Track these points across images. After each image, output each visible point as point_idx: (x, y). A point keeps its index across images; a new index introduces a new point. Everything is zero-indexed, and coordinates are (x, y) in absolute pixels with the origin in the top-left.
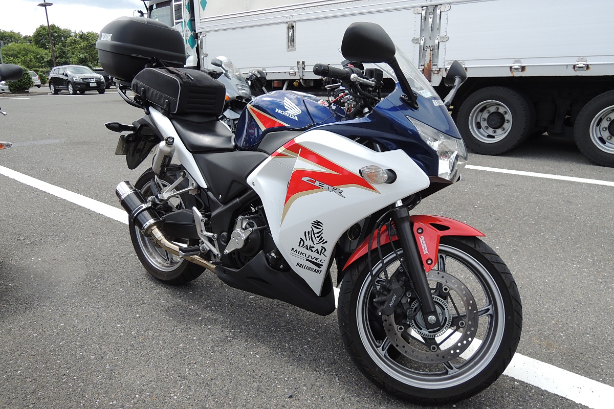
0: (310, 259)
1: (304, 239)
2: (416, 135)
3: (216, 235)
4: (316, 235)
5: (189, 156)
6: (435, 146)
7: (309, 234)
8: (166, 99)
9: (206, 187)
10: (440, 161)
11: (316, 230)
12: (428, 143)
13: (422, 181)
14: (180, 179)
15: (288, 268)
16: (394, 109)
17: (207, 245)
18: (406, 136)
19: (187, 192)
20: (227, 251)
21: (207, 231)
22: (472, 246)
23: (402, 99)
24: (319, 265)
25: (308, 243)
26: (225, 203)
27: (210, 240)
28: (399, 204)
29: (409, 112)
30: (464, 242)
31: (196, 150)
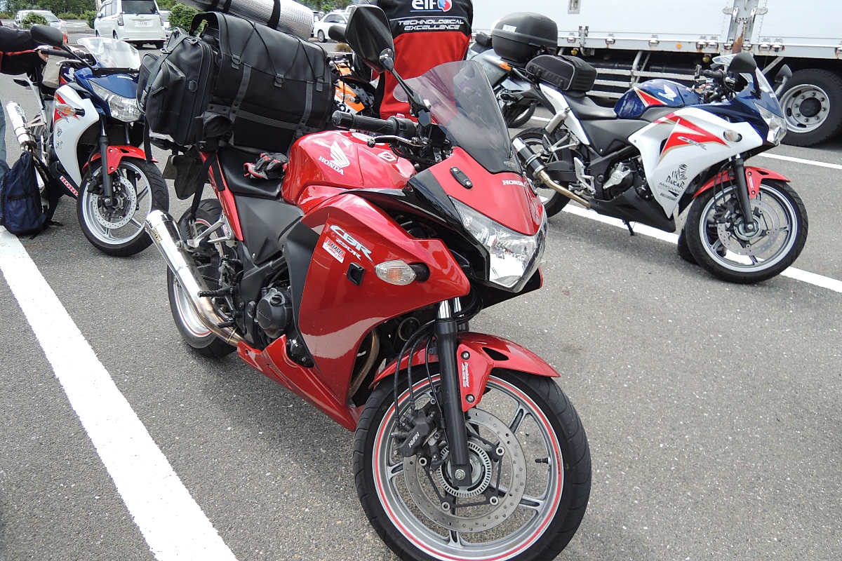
0: (671, 190)
1: (671, 177)
2: (759, 115)
3: (593, 178)
4: (681, 174)
5: (576, 121)
6: (768, 121)
7: (676, 174)
8: (560, 79)
9: (589, 144)
10: (769, 132)
11: (681, 170)
12: (764, 119)
13: (757, 141)
14: (565, 138)
15: (652, 199)
16: (747, 98)
17: (585, 185)
18: (750, 114)
19: (568, 148)
20: (606, 186)
21: (585, 174)
22: (782, 186)
23: (751, 92)
24: (675, 195)
25: (673, 179)
26: (603, 155)
27: (588, 181)
28: (738, 157)
29: (755, 100)
30: (776, 183)
31: (583, 118)
